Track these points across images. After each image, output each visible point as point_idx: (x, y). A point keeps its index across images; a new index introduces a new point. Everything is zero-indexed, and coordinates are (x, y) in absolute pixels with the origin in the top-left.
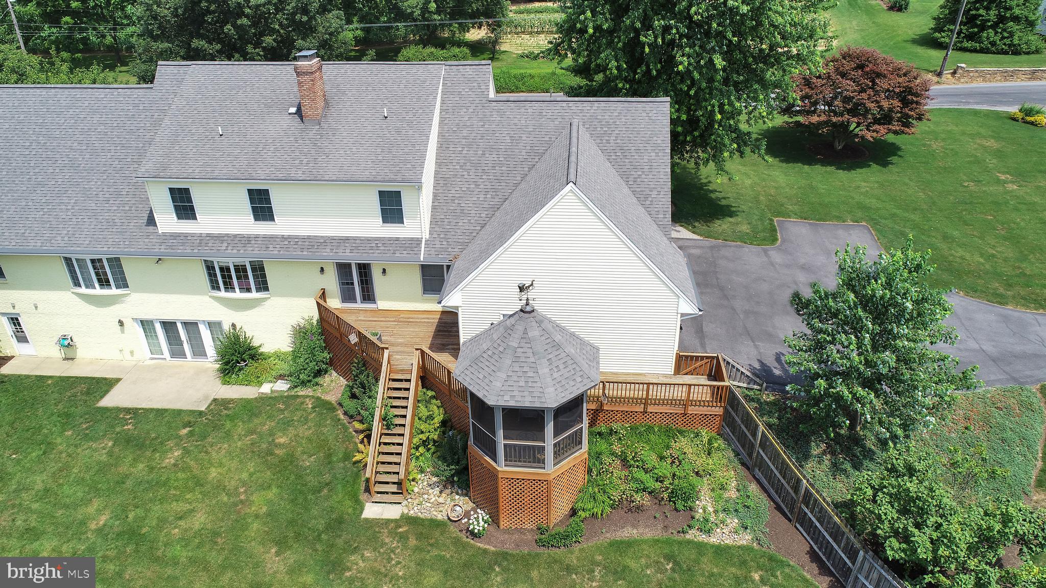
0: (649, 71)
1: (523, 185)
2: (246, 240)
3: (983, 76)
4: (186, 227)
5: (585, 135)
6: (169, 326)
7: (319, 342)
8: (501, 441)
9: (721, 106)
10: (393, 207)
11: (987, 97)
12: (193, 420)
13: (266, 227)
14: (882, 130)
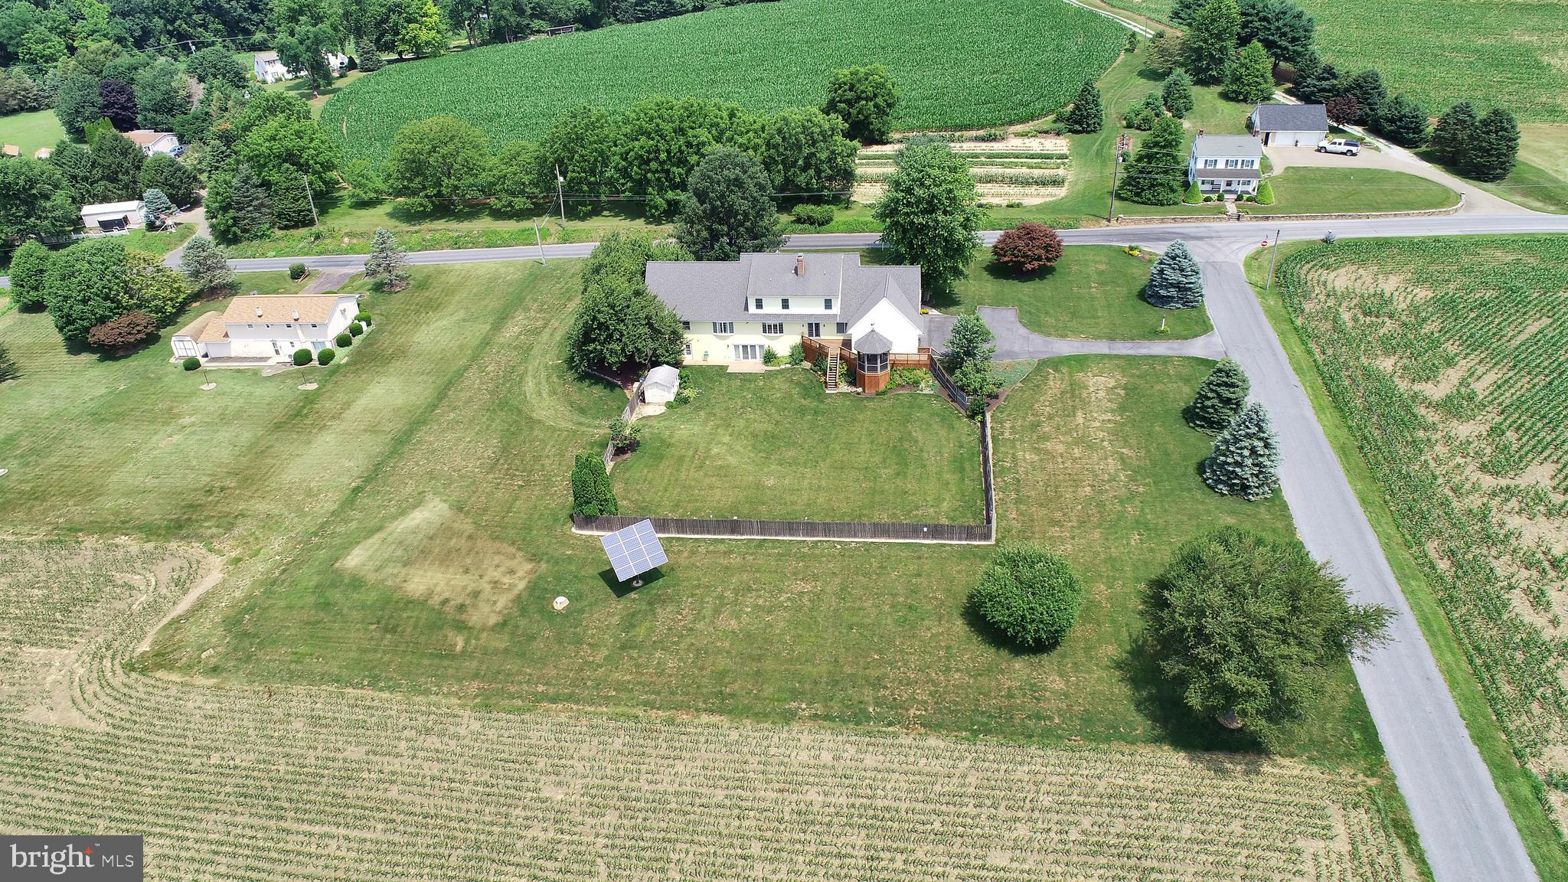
1: (871, 296)
2: (779, 315)
3: (1133, 221)
4: (759, 311)
5: (891, 279)
6: (745, 347)
7: (801, 350)
8: (866, 364)
9: (943, 264)
10: (828, 304)
11: (1125, 236)
12: (762, 375)
13: (786, 311)
14: (1036, 263)
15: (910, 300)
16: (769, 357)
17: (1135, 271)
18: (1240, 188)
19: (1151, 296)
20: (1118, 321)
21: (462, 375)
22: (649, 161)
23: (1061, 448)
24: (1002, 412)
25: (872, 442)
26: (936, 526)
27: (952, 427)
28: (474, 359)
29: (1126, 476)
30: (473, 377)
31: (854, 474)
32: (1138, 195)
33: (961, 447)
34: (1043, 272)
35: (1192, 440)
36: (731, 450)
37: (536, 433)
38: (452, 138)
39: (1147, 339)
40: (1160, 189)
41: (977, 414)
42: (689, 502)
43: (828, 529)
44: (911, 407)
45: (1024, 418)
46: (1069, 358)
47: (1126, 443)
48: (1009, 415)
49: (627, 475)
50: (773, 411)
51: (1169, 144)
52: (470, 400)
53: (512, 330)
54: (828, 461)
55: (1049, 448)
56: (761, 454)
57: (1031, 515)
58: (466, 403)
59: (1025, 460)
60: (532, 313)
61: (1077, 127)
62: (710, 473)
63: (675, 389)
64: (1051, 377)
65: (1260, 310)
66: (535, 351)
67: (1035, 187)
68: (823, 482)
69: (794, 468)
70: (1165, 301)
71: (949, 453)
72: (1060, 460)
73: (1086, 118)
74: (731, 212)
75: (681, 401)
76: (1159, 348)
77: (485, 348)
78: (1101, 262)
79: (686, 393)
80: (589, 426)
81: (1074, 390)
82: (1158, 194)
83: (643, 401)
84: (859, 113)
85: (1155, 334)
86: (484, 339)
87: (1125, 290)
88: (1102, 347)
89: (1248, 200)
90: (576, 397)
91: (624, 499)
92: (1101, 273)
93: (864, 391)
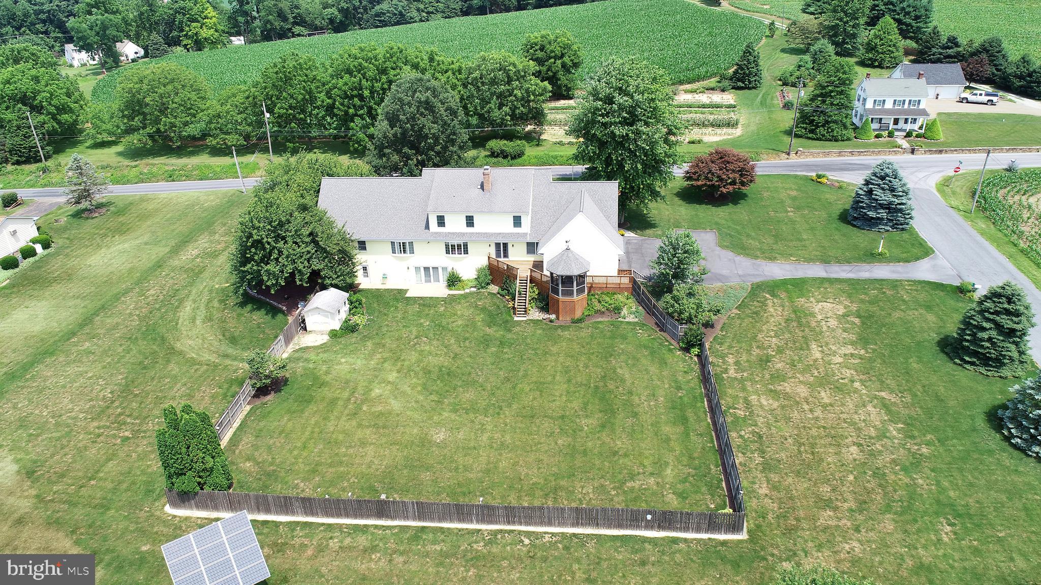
0: (613, 168)
1: (564, 213)
2: (463, 234)
3: (812, 154)
4: (441, 230)
5: (586, 195)
6: (427, 269)
7: (488, 273)
8: (560, 288)
9: (642, 182)
10: (517, 221)
11: (808, 167)
12: (444, 299)
13: (470, 230)
14: (731, 188)
15: (608, 218)
16: (453, 281)
17: (828, 196)
18: (909, 127)
19: (855, 219)
20: (827, 244)
21: (118, 299)
22: (352, 97)
23: (803, 391)
24: (721, 344)
25: (569, 381)
26: (664, 513)
27: (663, 363)
28: (139, 282)
29: (899, 430)
30: (129, 303)
31: (547, 425)
32: (812, 131)
33: (679, 388)
34: (735, 198)
35: (965, 382)
36: (397, 392)
37: (172, 366)
38: (172, 81)
39: (865, 261)
40: (832, 125)
41: (693, 346)
42: (331, 465)
43: (511, 514)
44: (613, 337)
45: (749, 352)
46: (784, 282)
47: (883, 386)
48: (730, 347)
49: (262, 424)
50: (452, 341)
51: (843, 83)
52: (115, 327)
53: (191, 252)
54: (515, 406)
55: (788, 390)
56: (433, 397)
57: (788, 489)
58: (109, 330)
59: (761, 406)
60: (217, 237)
61: (740, 84)
62: (365, 423)
63: (344, 315)
64: (770, 303)
65: (975, 233)
66: (206, 274)
67: (710, 129)
68: (508, 437)
69: (472, 416)
70: (871, 223)
71: (665, 396)
72: (806, 407)
73: (748, 75)
74: (421, 136)
75: (349, 328)
76: (882, 271)
77: (156, 270)
78: (791, 189)
79: (356, 319)
80: (235, 359)
81: (799, 318)
82: (833, 130)
83: (305, 329)
84: (548, 70)
85: (872, 257)
86: (158, 262)
87: (824, 215)
88: (816, 271)
89: (917, 136)
90: (231, 324)
91: (248, 459)
92: (794, 199)
93: (558, 318)
